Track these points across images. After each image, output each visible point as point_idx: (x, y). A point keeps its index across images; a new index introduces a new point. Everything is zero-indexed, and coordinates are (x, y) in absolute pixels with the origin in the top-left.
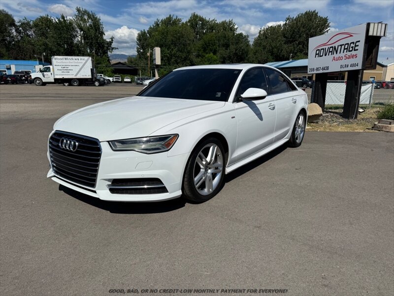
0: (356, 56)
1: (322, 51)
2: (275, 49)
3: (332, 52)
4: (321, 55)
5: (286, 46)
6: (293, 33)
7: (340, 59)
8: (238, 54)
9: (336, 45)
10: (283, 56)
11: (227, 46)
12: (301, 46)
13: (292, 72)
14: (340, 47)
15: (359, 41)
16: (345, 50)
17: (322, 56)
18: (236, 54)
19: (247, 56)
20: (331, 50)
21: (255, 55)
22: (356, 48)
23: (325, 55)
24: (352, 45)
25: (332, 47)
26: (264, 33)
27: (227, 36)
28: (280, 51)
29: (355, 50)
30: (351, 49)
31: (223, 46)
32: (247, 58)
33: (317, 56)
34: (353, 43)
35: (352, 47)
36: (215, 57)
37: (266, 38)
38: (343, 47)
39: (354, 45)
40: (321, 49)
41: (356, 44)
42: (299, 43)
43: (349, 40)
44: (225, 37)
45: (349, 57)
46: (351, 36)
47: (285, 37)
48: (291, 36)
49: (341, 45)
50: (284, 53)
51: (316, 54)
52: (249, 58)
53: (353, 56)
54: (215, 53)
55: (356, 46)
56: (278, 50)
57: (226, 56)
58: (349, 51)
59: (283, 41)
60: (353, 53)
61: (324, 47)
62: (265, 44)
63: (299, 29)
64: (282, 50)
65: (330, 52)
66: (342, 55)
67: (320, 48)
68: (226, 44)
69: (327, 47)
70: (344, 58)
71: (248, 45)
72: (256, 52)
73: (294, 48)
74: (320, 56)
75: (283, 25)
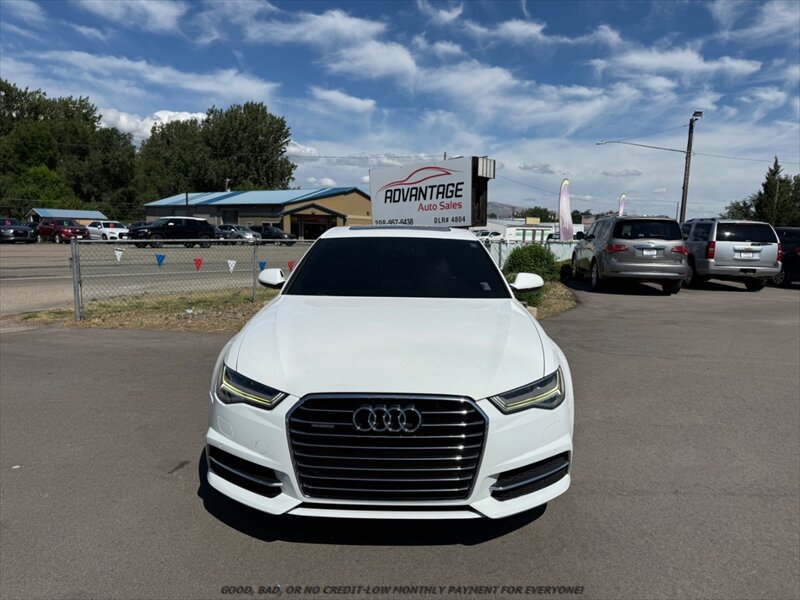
0: (460, 205)
1: (397, 193)
2: (193, 168)
3: (415, 195)
4: (397, 199)
5: (213, 163)
6: (226, 140)
7: (431, 207)
8: (112, 171)
9: (423, 185)
10: (211, 181)
11: (83, 153)
12: (244, 165)
13: (240, 214)
14: (429, 190)
15: (462, 183)
16: (440, 196)
17: (398, 201)
18: (105, 171)
19: (132, 177)
20: (414, 192)
21: (149, 175)
22: (459, 193)
23: (405, 200)
24: (451, 188)
25: (416, 188)
26: (163, 133)
27: (79, 131)
28: (202, 172)
29: (456, 196)
30: (449, 194)
31: (73, 151)
32: (133, 181)
33: (388, 200)
34: (453, 185)
35: (452, 191)
36: (54, 174)
37: (168, 142)
38: (435, 190)
39: (454, 189)
40: (396, 190)
41: (458, 187)
42: (240, 159)
43: (445, 180)
44: (76, 133)
45: (448, 207)
46: (448, 174)
47: (209, 145)
48: (223, 145)
49: (432, 187)
50: (212, 176)
51: (386, 198)
52: (137, 181)
53: (454, 206)
54: (52, 164)
55: (457, 190)
56: (200, 168)
57: (81, 174)
58: (447, 197)
59: (206, 153)
60: (454, 200)
61: (400, 187)
62: (168, 155)
63: (237, 133)
64: (207, 170)
65: (411, 196)
66: (434, 201)
67: (393, 188)
68: (81, 149)
69: (406, 188)
70: (439, 207)
71: (132, 155)
72: (151, 170)
73: (231, 168)
74: (395, 201)
75: (203, 122)
